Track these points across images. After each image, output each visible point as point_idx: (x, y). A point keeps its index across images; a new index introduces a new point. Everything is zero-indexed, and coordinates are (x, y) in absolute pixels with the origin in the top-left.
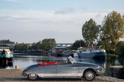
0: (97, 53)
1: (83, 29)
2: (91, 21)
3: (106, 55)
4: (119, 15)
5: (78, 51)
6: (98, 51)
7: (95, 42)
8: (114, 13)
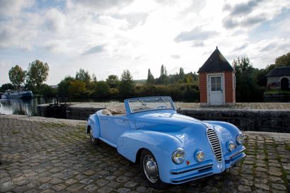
0: (24, 94)
1: (10, 74)
2: (17, 67)
3: (32, 95)
4: (42, 63)
5: (6, 93)
6: (25, 92)
7: (23, 84)
8: (37, 62)
